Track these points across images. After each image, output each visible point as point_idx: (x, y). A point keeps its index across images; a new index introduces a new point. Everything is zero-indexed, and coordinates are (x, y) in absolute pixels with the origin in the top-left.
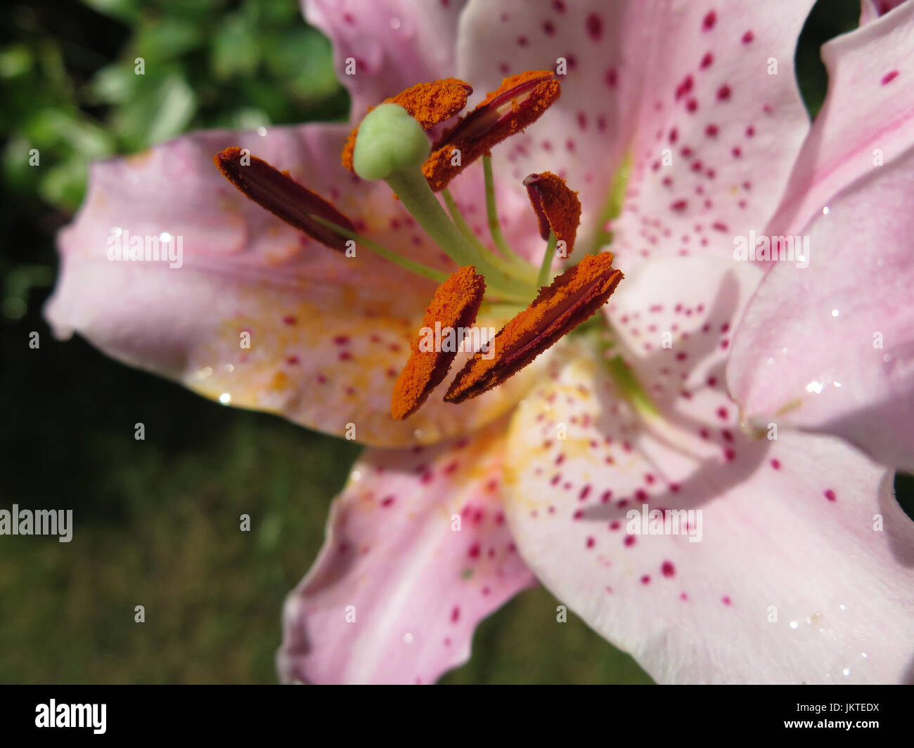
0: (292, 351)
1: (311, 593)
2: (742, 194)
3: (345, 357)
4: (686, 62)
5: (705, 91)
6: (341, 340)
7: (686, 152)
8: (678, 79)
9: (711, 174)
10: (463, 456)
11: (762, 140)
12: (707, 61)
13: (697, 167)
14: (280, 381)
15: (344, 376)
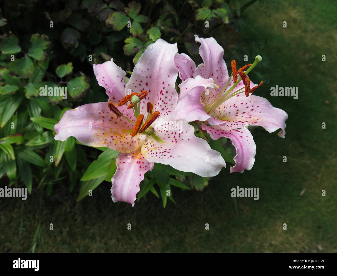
0: (105, 139)
1: (115, 177)
2: (172, 106)
3: (113, 139)
4: (161, 89)
5: (164, 92)
6: (112, 137)
7: (163, 101)
8: (160, 91)
9: (167, 104)
10: (134, 155)
11: (173, 98)
12: (164, 88)
13: (165, 103)
14: (105, 143)
15: (114, 142)
